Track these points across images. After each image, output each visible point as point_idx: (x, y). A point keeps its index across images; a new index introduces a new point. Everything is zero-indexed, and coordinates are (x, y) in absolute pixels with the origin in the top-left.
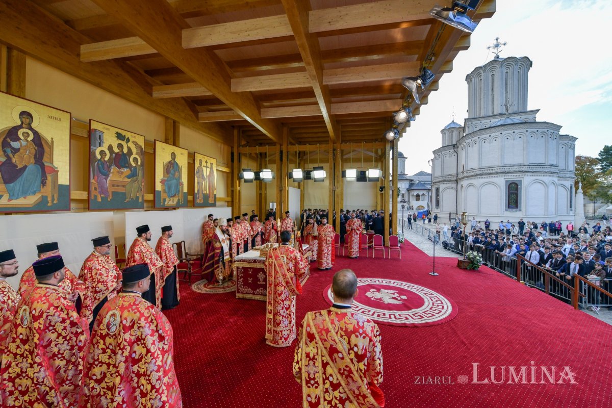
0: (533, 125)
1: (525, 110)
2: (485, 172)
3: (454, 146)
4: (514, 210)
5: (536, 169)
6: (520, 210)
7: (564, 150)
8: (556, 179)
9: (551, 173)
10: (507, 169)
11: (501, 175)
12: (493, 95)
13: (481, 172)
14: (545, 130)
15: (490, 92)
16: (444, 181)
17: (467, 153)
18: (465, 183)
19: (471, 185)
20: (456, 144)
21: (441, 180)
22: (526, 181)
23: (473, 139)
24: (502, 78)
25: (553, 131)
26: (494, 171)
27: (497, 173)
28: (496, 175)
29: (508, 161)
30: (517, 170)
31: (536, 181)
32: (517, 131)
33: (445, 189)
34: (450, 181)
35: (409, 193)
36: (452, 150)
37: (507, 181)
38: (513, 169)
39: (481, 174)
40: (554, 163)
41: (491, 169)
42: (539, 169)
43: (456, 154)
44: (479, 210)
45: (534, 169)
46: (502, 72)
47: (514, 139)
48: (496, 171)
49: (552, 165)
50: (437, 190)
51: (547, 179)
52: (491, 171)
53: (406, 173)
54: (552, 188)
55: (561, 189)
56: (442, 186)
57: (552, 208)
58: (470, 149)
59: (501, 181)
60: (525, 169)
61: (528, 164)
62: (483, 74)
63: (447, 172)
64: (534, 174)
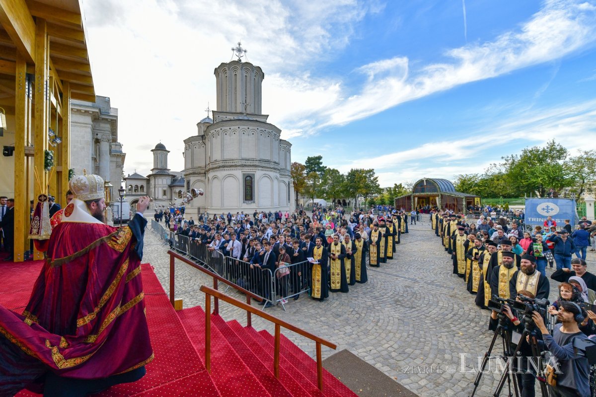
0: (262, 125)
1: (260, 114)
2: (226, 165)
3: (202, 136)
4: (250, 202)
5: (265, 164)
6: (254, 202)
7: (284, 152)
8: (278, 175)
9: (275, 169)
10: (243, 162)
11: (239, 168)
12: (236, 94)
13: (223, 164)
14: (271, 131)
15: (233, 91)
16: (194, 173)
17: (212, 144)
18: (211, 175)
19: (215, 177)
20: (204, 135)
21: (191, 172)
22: (258, 174)
23: (217, 130)
24: (242, 80)
25: (275, 133)
26: (233, 164)
27: (236, 166)
28: (235, 168)
29: (245, 156)
30: (252, 164)
31: (266, 176)
32: (251, 128)
33: (195, 182)
34: (200, 173)
35: (171, 190)
36: (201, 141)
37: (244, 174)
38: (248, 163)
39: (224, 166)
40: (277, 161)
41: (231, 161)
42: (267, 165)
43: (204, 145)
44: (222, 204)
45: (263, 164)
46: (242, 74)
47: (249, 135)
48: (235, 163)
49: (275, 163)
50: (188, 183)
51: (273, 174)
52: (231, 164)
53: (168, 168)
54: (276, 182)
55: (283, 184)
56: (192, 179)
57: (276, 200)
58: (214, 139)
59: (239, 173)
60: (257, 163)
61: (259, 159)
62: (228, 71)
63: (197, 164)
64: (263, 169)
